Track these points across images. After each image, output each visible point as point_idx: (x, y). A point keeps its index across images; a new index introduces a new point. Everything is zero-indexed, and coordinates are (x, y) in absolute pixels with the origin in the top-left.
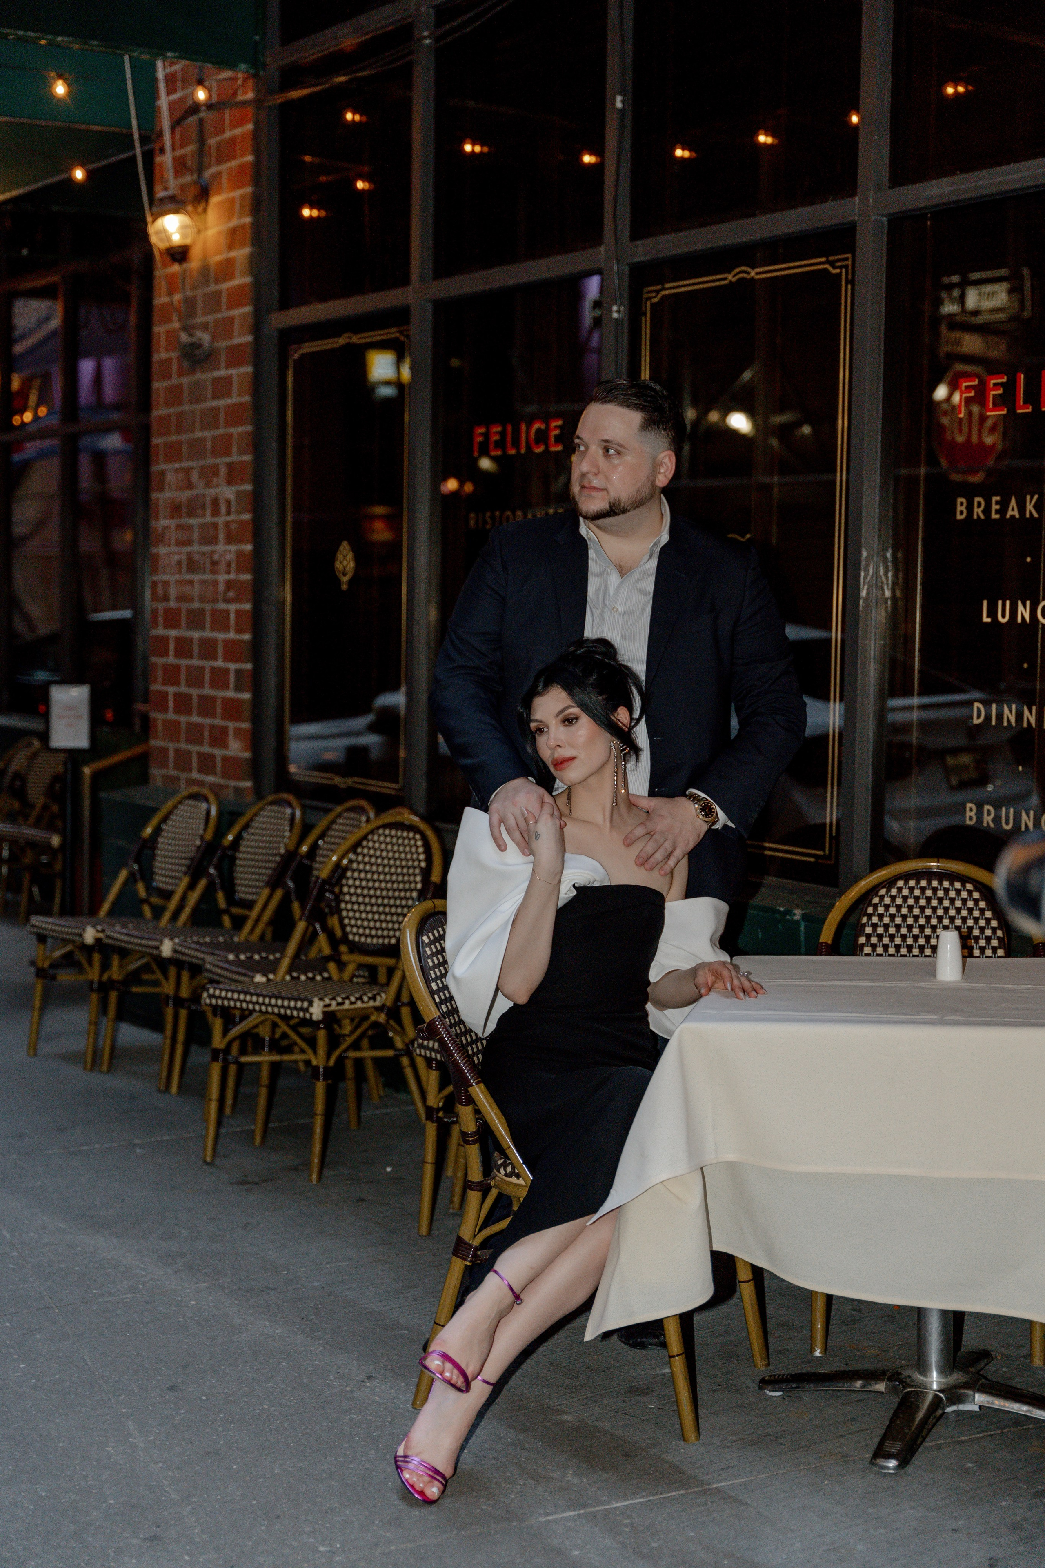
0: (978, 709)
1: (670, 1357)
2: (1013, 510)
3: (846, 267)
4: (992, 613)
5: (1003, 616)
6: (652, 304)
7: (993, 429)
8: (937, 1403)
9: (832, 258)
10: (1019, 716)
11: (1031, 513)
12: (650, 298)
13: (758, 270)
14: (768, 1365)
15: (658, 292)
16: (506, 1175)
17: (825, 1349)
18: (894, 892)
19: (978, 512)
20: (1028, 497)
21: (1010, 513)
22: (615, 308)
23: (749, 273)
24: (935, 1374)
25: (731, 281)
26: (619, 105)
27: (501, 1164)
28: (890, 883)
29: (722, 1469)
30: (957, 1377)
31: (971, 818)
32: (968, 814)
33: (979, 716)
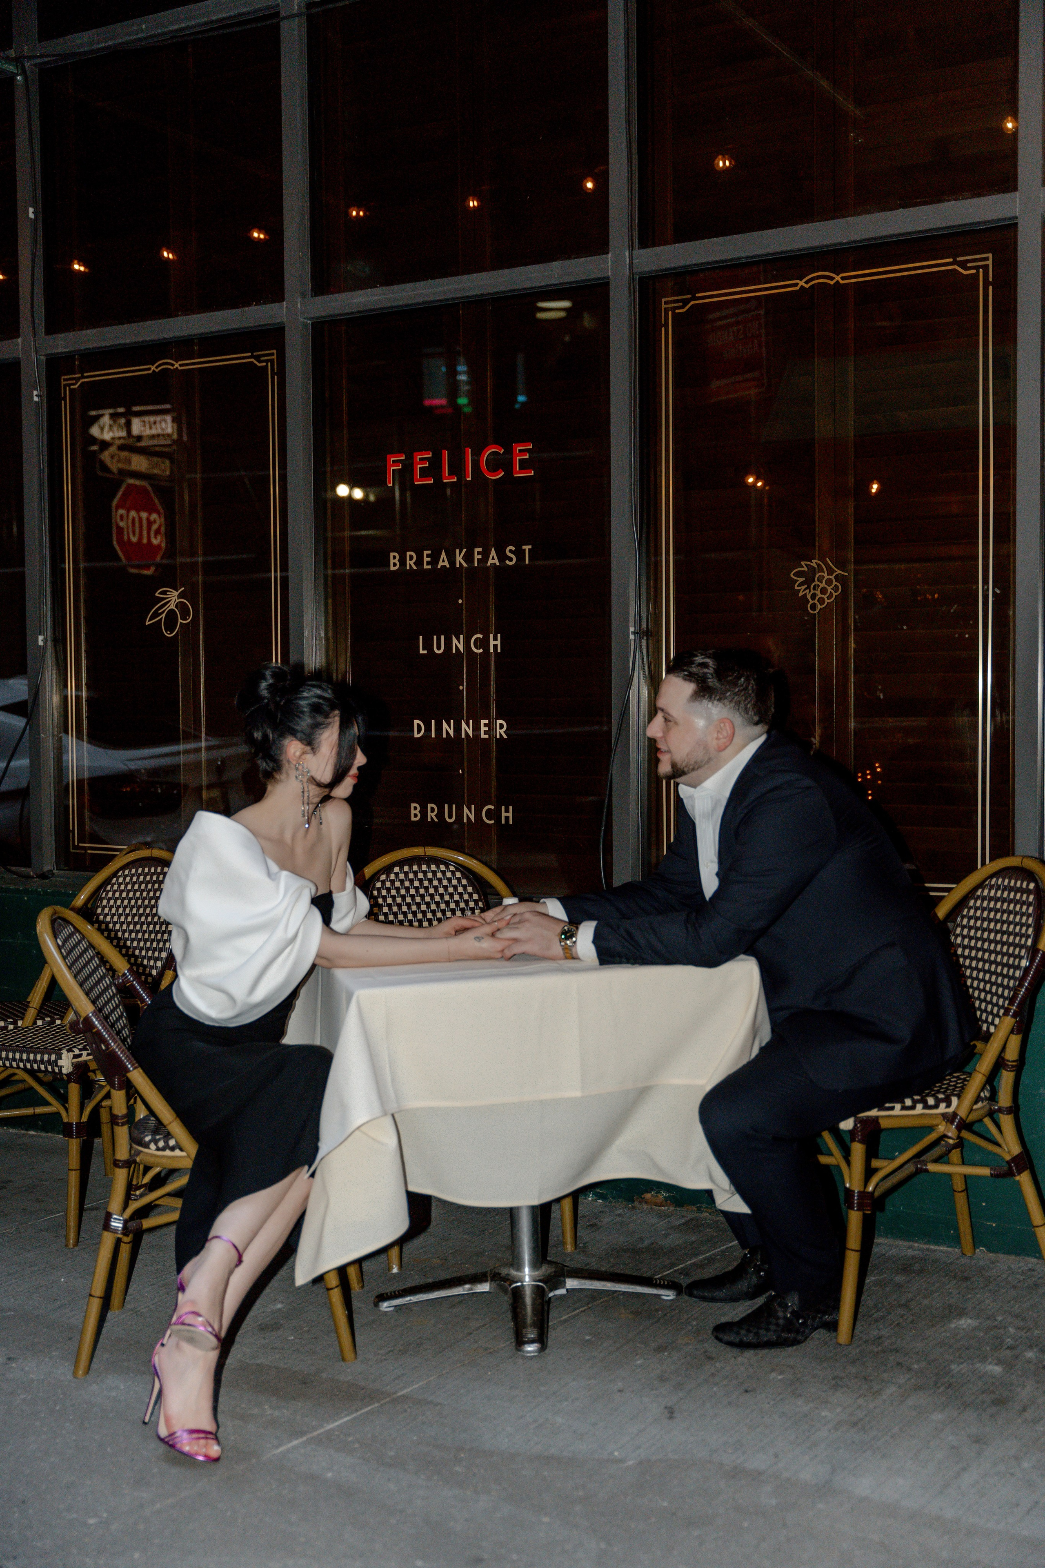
0: (419, 725)
1: (329, 1289)
2: (443, 561)
3: (272, 361)
4: (428, 645)
5: (439, 648)
6: (71, 390)
8: (539, 1292)
9: (255, 354)
10: (458, 729)
11: (460, 563)
12: (69, 385)
13: (180, 363)
14: (363, 1287)
15: (78, 379)
16: (158, 1149)
17: (401, 1266)
18: (392, 876)
19: (410, 564)
20: (458, 551)
21: (441, 564)
22: (35, 393)
23: (173, 365)
24: (527, 1270)
25: (154, 371)
26: (32, 216)
27: (150, 1141)
28: (388, 869)
29: (395, 1379)
30: (545, 1270)
31: (416, 816)
32: (413, 812)
33: (419, 731)
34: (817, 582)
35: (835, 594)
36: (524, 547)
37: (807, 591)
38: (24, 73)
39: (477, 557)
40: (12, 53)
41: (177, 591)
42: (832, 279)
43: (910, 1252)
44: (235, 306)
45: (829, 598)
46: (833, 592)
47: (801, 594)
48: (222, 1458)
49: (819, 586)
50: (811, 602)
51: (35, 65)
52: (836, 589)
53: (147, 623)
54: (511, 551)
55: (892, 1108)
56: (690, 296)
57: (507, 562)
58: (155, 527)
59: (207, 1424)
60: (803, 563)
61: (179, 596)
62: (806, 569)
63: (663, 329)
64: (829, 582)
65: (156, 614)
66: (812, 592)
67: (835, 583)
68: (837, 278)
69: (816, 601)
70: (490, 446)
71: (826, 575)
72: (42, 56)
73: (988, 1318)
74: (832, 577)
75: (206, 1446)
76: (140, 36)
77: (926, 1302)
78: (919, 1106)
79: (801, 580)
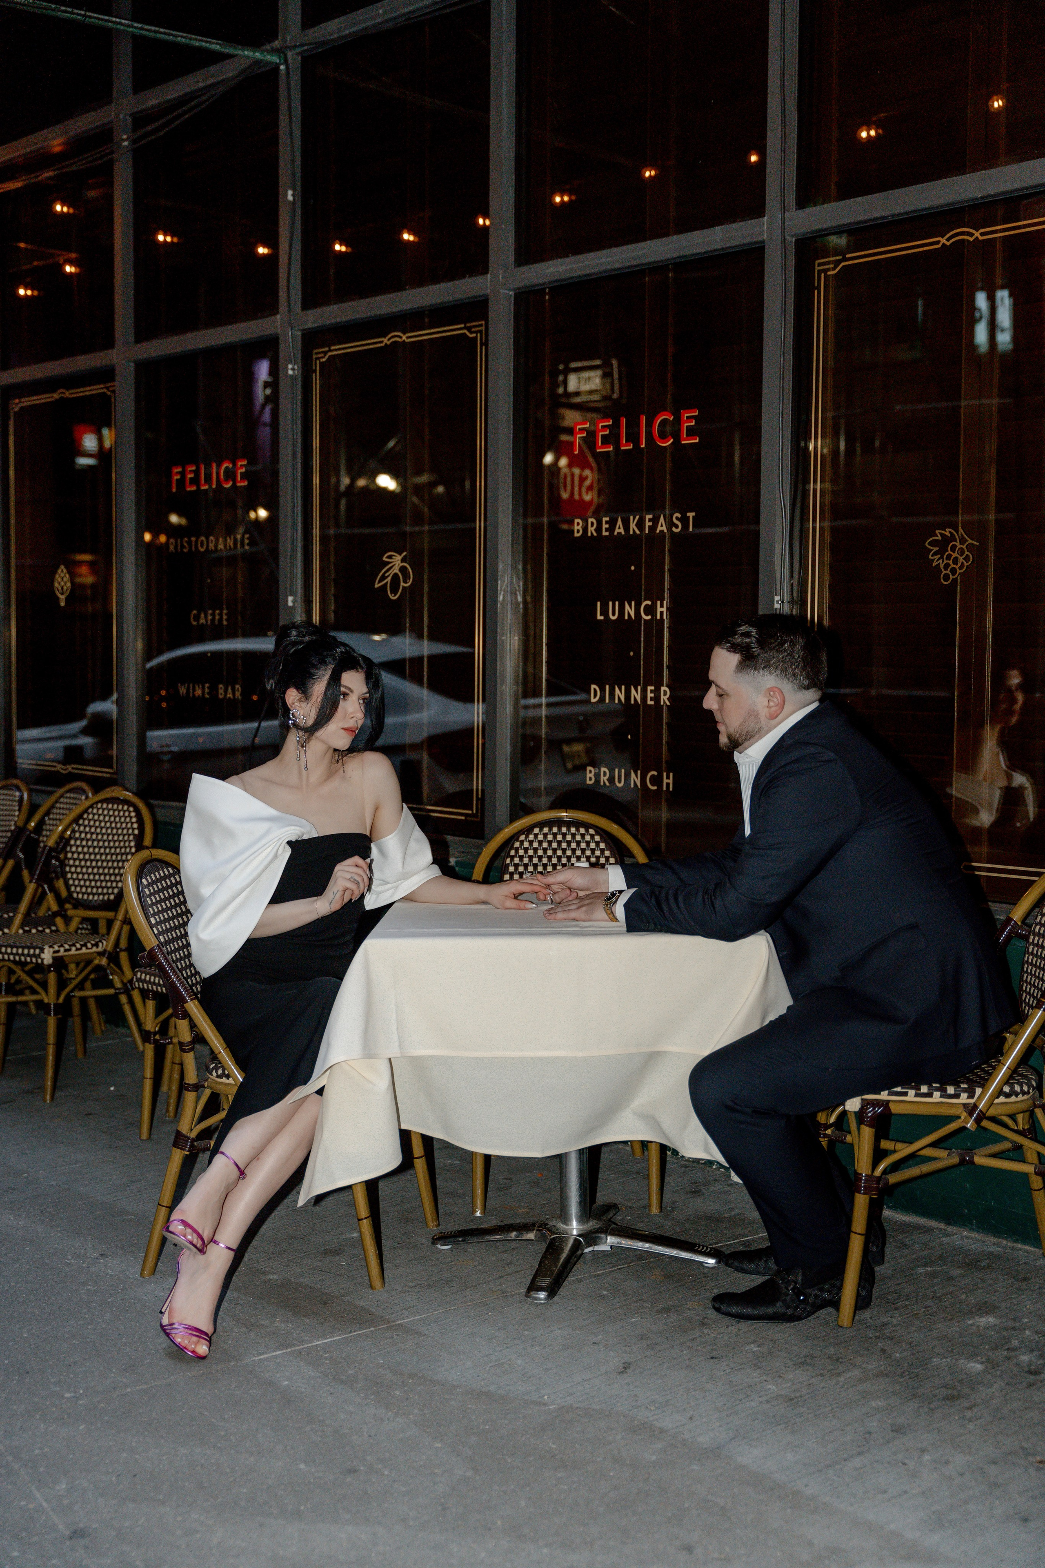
0: (595, 690)
1: (359, 1220)
2: (619, 528)
3: (481, 332)
4: (604, 612)
5: (614, 614)
6: (320, 363)
7: (590, 488)
8: (577, 1245)
9: (468, 325)
10: (628, 695)
11: (634, 530)
12: (319, 358)
13: (407, 335)
14: (438, 1225)
15: (325, 353)
16: (218, 1076)
17: (484, 1210)
18: (531, 837)
19: (591, 530)
20: (632, 518)
21: (617, 531)
22: (290, 366)
23: (401, 337)
24: (574, 1223)
25: (386, 344)
26: (290, 198)
27: (213, 1068)
28: (528, 830)
29: (405, 1309)
30: (592, 1224)
31: (590, 779)
32: (588, 775)
33: (595, 696)
34: (949, 552)
35: (966, 564)
36: (688, 514)
37: (941, 561)
38: (286, 62)
39: (648, 524)
40: (277, 44)
41: (400, 554)
42: (971, 235)
43: (992, 1249)
44: (452, 279)
45: (960, 568)
46: (964, 562)
47: (934, 564)
48: (209, 1356)
49: (952, 555)
50: (944, 572)
51: (297, 54)
52: (967, 559)
53: (377, 586)
54: (677, 518)
55: (906, 1094)
56: (840, 257)
57: (674, 529)
58: (588, 483)
59: (205, 1325)
60: (937, 532)
61: (403, 560)
62: (939, 538)
63: (816, 291)
64: (962, 552)
65: (383, 578)
66: (945, 562)
67: (966, 553)
68: (977, 234)
69: (948, 572)
70: (662, 413)
71: (958, 544)
72: (301, 45)
73: (1013, 1319)
74: (964, 547)
75: (196, 1344)
76: (379, 20)
77: (963, 1297)
78: (964, 1096)
79: (936, 549)
